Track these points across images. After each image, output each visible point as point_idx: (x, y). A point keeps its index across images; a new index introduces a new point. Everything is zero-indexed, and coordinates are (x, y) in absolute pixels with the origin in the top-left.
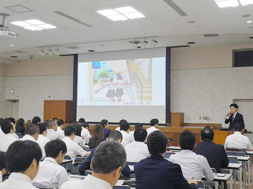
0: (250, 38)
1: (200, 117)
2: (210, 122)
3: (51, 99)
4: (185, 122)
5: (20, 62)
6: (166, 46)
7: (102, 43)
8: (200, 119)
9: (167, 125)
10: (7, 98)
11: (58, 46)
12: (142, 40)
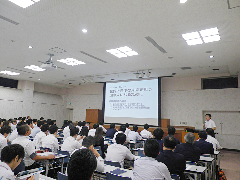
0: (213, 70)
1: (181, 122)
2: (187, 126)
3: (90, 108)
4: (170, 125)
5: (75, 87)
6: (159, 76)
7: (118, 74)
8: (181, 123)
9: (159, 127)
10: (67, 108)
11: (92, 76)
12: (141, 72)
